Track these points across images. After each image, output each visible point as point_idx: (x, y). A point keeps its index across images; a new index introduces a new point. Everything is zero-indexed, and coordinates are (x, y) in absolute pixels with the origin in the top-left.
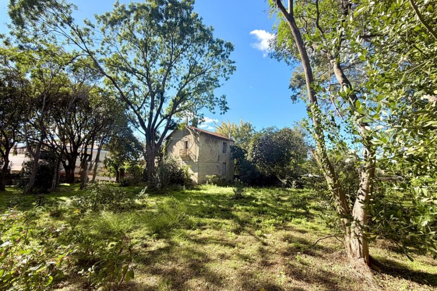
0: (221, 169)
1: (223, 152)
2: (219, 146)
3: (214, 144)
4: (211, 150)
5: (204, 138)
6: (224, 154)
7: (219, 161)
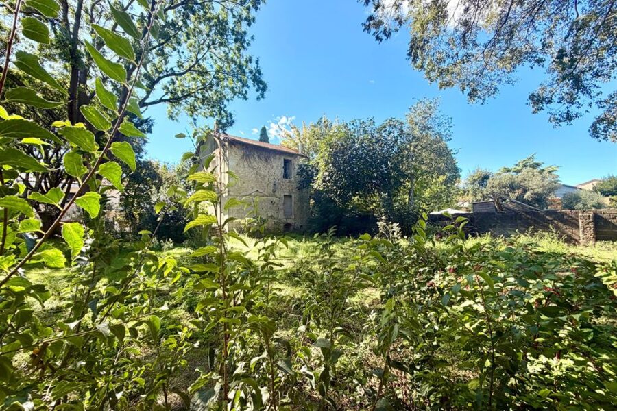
0: (281, 207)
1: (286, 176)
2: (275, 165)
3: (263, 162)
4: (257, 173)
5: (239, 153)
6: (287, 180)
7: (276, 193)
